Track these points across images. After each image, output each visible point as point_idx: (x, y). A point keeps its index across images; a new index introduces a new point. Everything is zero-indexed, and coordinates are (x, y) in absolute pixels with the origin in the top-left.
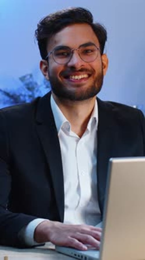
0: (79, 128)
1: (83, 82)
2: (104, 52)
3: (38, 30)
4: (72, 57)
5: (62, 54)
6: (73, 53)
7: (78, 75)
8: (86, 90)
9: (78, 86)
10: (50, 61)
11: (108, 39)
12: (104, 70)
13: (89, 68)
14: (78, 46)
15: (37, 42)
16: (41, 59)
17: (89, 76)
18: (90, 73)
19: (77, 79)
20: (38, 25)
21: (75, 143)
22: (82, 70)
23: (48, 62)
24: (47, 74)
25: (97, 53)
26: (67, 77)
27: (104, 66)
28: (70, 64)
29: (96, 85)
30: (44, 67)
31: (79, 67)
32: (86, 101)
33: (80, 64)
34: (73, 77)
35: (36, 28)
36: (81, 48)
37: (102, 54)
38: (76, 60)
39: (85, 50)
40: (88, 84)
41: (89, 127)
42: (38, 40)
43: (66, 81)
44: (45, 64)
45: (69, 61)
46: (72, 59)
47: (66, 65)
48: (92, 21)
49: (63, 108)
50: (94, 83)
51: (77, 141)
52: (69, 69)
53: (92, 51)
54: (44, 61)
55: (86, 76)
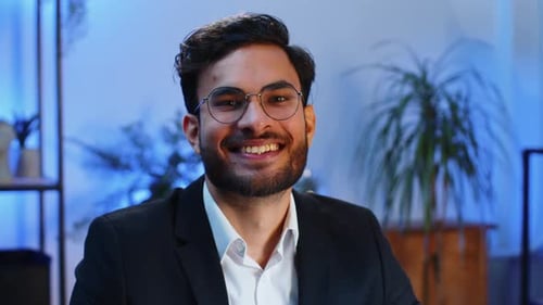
0: (259, 251)
1: (269, 159)
2: (309, 102)
3: (181, 55)
4: (246, 108)
5: (228, 103)
6: (248, 101)
7: (258, 145)
8: (274, 175)
9: (259, 167)
10: (204, 115)
11: (316, 78)
12: (309, 136)
13: (280, 131)
14: (260, 88)
15: (179, 79)
16: (185, 112)
17: (281, 147)
18: (282, 142)
19: (256, 154)
20: (182, 47)
21: (254, 279)
22: (266, 136)
23: (199, 118)
24: (197, 142)
25: (297, 101)
26: (236, 149)
27: (308, 129)
28: (242, 123)
29: (294, 167)
30: (191, 127)
31: (260, 130)
32: (274, 196)
33: (263, 124)
34: (248, 150)
35: (179, 52)
36: (266, 92)
37: (305, 105)
38: (254, 116)
39: (274, 96)
40: (277, 164)
41: (280, 248)
42: (180, 75)
43: (233, 158)
44: (193, 122)
45: (241, 118)
46: (247, 114)
47: (234, 126)
48: (287, 41)
49: (229, 209)
50: (291, 162)
51: (258, 275)
52: (240, 133)
53: (287, 98)
54: (190, 116)
55: (273, 147)
